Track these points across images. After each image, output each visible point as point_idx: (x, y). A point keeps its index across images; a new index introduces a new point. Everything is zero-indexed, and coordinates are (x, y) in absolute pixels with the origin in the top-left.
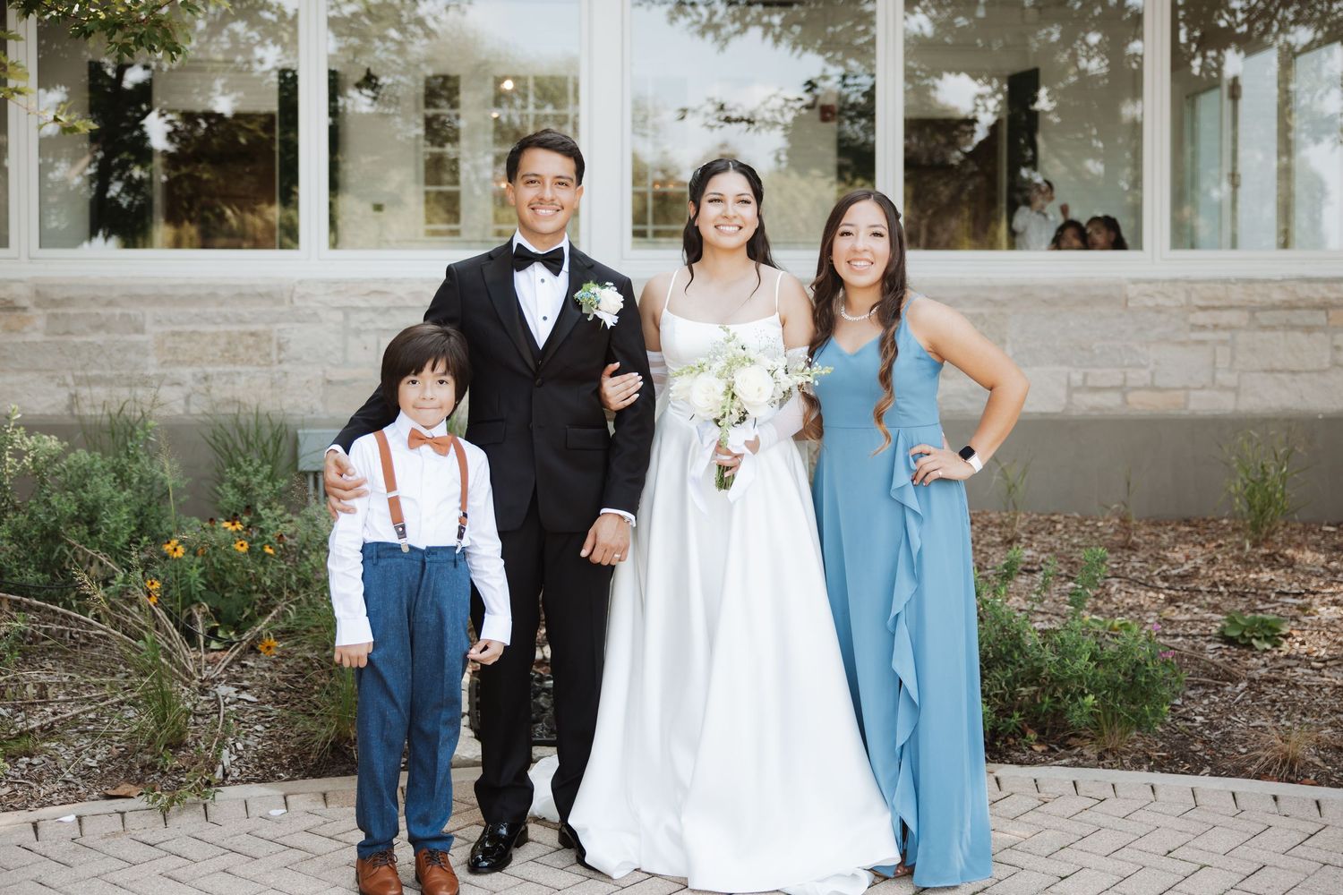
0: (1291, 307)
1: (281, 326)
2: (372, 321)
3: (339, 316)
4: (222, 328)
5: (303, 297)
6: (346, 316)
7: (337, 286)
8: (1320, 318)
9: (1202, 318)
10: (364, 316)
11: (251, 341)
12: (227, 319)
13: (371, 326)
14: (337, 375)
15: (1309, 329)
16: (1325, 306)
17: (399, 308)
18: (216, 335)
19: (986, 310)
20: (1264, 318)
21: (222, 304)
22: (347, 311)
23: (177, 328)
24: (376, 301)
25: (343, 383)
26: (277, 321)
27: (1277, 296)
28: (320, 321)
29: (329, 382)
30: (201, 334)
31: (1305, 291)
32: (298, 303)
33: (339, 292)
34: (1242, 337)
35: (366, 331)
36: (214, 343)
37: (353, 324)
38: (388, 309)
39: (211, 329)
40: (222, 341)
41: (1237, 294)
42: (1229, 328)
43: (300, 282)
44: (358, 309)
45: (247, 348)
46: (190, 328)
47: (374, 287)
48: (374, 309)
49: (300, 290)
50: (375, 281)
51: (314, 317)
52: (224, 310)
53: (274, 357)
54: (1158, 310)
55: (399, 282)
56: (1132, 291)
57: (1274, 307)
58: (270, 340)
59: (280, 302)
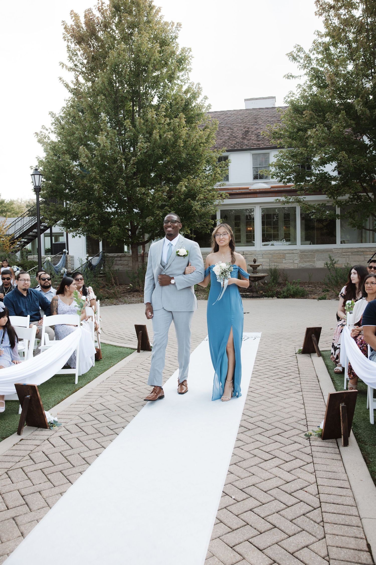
0: (358, 252)
8: (362, 253)
9: (344, 254)
15: (360, 255)
16: (363, 252)
19: (312, 253)
20: (354, 253)
27: (356, 250)
31: (360, 249)
34: (350, 256)
41: (349, 250)
42: (348, 255)
54: (338, 253)
56: (334, 250)
57: (355, 252)
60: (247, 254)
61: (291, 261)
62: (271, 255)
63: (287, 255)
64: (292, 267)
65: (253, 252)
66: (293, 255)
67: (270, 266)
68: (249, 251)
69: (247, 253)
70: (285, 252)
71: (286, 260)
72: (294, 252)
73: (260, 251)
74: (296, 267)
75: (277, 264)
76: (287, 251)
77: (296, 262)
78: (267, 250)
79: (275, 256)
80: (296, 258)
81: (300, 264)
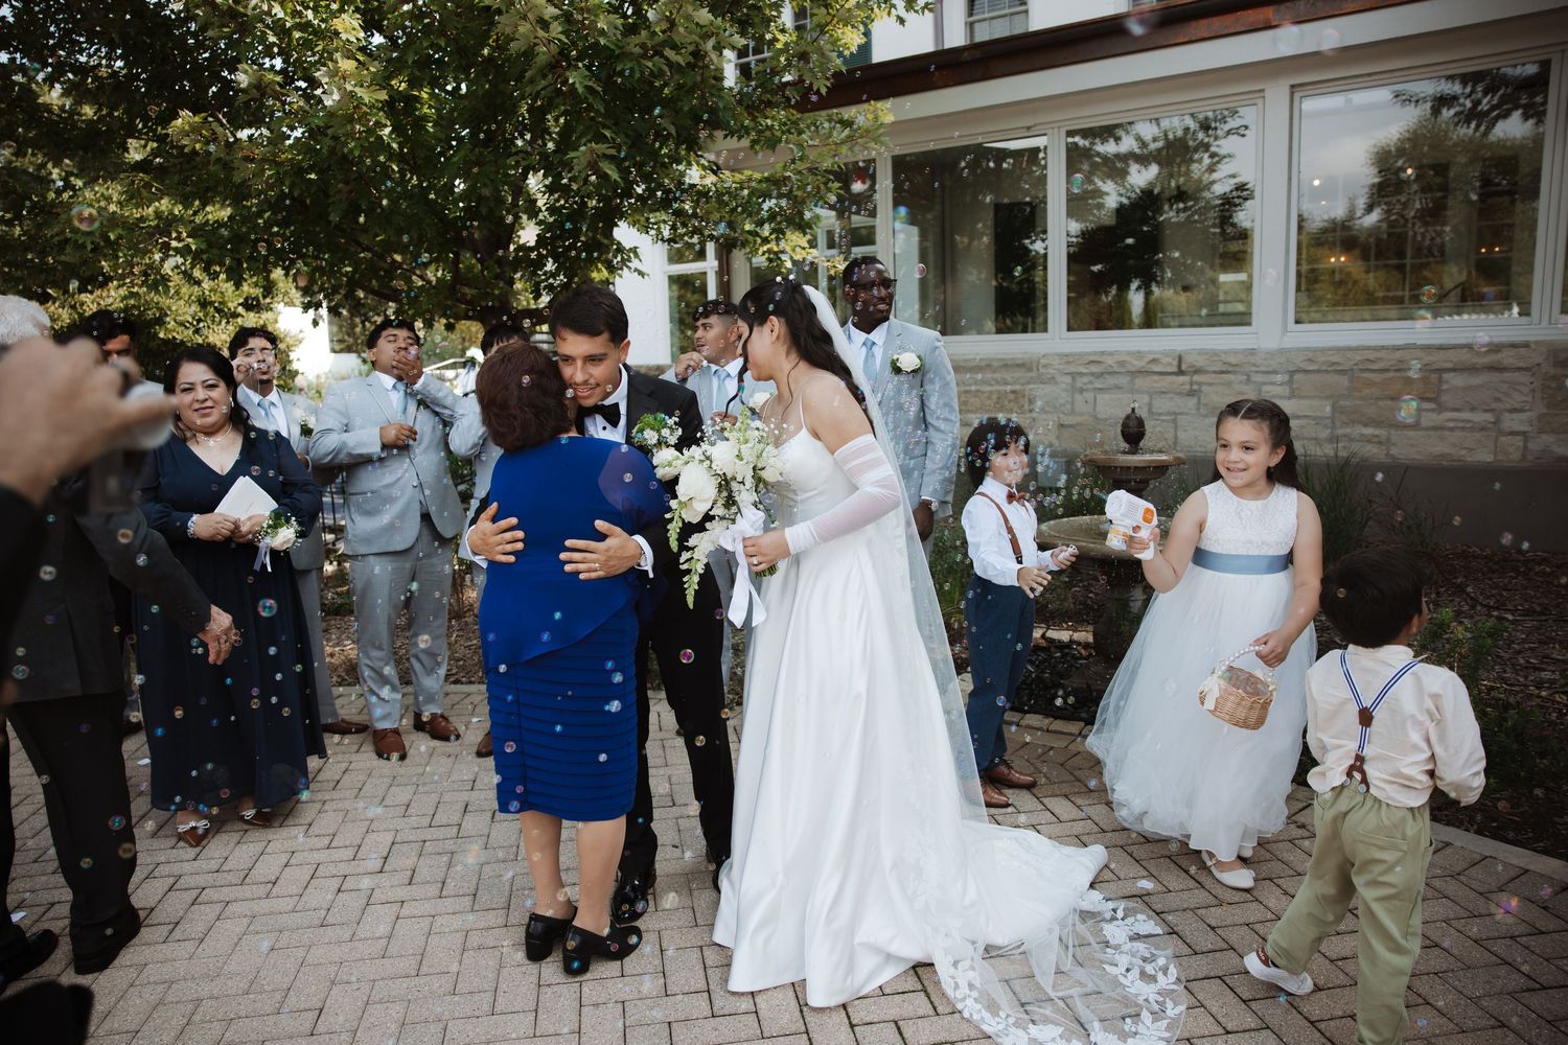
1: (1031, 386)
2: (1091, 382)
3: (1068, 379)
4: (995, 388)
5: (1045, 366)
6: (1074, 379)
7: (1068, 358)
10: (1085, 379)
11: (1012, 396)
12: (997, 382)
13: (1090, 386)
14: (1067, 420)
17: (1109, 373)
18: (991, 392)
21: (994, 372)
22: (1074, 375)
23: (968, 388)
24: (1095, 369)
25: (1071, 426)
26: (1028, 383)
28: (1056, 383)
29: (1062, 425)
30: (983, 392)
32: (1042, 370)
33: (1068, 363)
35: (1087, 390)
36: (990, 398)
37: (1079, 385)
38: (1102, 374)
39: (989, 388)
40: (994, 397)
43: (1044, 356)
44: (1081, 374)
45: (1010, 401)
46: (973, 388)
47: (1091, 358)
48: (1092, 374)
49: (1043, 361)
50: (1095, 353)
51: (1052, 380)
52: (995, 376)
53: (1026, 407)
55: (1111, 354)
58: (1024, 396)
59: (1030, 369)
60: (1198, 371)
61: (1479, 417)
62: (1344, 381)
63: (1456, 380)
64: (1485, 456)
65: (1234, 361)
66: (1495, 377)
67: (1333, 439)
68: (1215, 353)
69: (1200, 362)
70: (1439, 359)
71: (1441, 408)
72: (1507, 358)
73: (1281, 351)
74: (1515, 455)
75: (1381, 432)
76: (1451, 354)
77: (1513, 422)
78: (1323, 350)
79: (1371, 384)
80: (1517, 399)
81: (1547, 439)
